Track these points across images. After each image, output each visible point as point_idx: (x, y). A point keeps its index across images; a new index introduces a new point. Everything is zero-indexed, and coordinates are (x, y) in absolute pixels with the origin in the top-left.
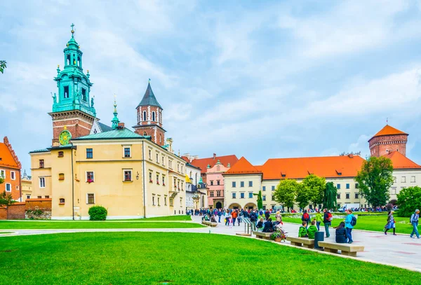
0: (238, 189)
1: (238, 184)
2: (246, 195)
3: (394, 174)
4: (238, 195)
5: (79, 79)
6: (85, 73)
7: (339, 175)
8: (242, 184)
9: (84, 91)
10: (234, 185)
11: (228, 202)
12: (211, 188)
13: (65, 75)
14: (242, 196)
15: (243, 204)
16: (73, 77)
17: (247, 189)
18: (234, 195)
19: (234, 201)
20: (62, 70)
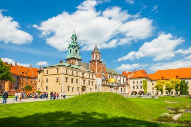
0: (136, 85)
1: (136, 82)
2: (139, 87)
4: (136, 87)
5: (75, 47)
8: (137, 82)
9: (76, 50)
10: (134, 82)
11: (131, 90)
13: (70, 46)
14: (137, 87)
16: (72, 46)
17: (139, 84)
18: (134, 87)
19: (134, 90)
20: (70, 44)
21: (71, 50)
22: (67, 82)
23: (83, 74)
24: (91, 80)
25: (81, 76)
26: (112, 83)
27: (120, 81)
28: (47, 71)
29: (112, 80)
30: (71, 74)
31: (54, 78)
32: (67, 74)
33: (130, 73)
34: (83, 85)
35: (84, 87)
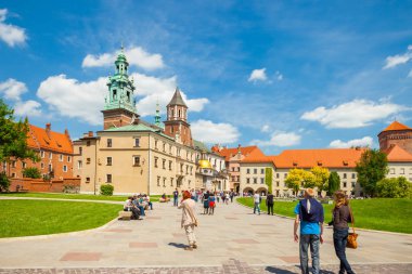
0: (252, 175)
1: (252, 171)
2: (259, 181)
4: (252, 181)
5: (125, 84)
6: (130, 80)
7: (346, 167)
8: (255, 171)
9: (128, 94)
10: (248, 171)
11: (243, 185)
12: (233, 174)
13: (114, 81)
14: (255, 181)
15: (255, 187)
16: (119, 83)
17: (259, 176)
18: (248, 181)
19: (248, 186)
21: (115, 92)
22: (156, 166)
23: (178, 151)
24: (190, 164)
25: (175, 155)
26: (206, 171)
27: (215, 165)
28: (109, 143)
30: (161, 150)
31: (129, 158)
32: (156, 150)
34: (179, 173)
35: (180, 179)
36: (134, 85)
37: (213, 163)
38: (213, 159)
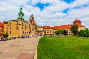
0: (48, 31)
1: (48, 30)
2: (50, 32)
3: (78, 28)
4: (48, 32)
6: (23, 13)
7: (67, 29)
8: (49, 30)
9: (22, 16)
10: (47, 30)
11: (46, 33)
12: (44, 31)
13: (19, 13)
14: (49, 32)
15: (49, 34)
16: (20, 13)
17: (50, 31)
18: (47, 32)
19: (47, 33)
20: (19, 12)
21: (20, 15)
22: (22, 29)
23: (30, 26)
24: (33, 29)
25: (29, 26)
26: (39, 31)
27: (41, 30)
28: (10, 23)
29: (38, 29)
30: (24, 25)
31: (15, 27)
32: (22, 25)
33: (45, 27)
34: (30, 31)
35: (30, 32)
36: (24, 14)
37: (40, 29)
38: (40, 28)
